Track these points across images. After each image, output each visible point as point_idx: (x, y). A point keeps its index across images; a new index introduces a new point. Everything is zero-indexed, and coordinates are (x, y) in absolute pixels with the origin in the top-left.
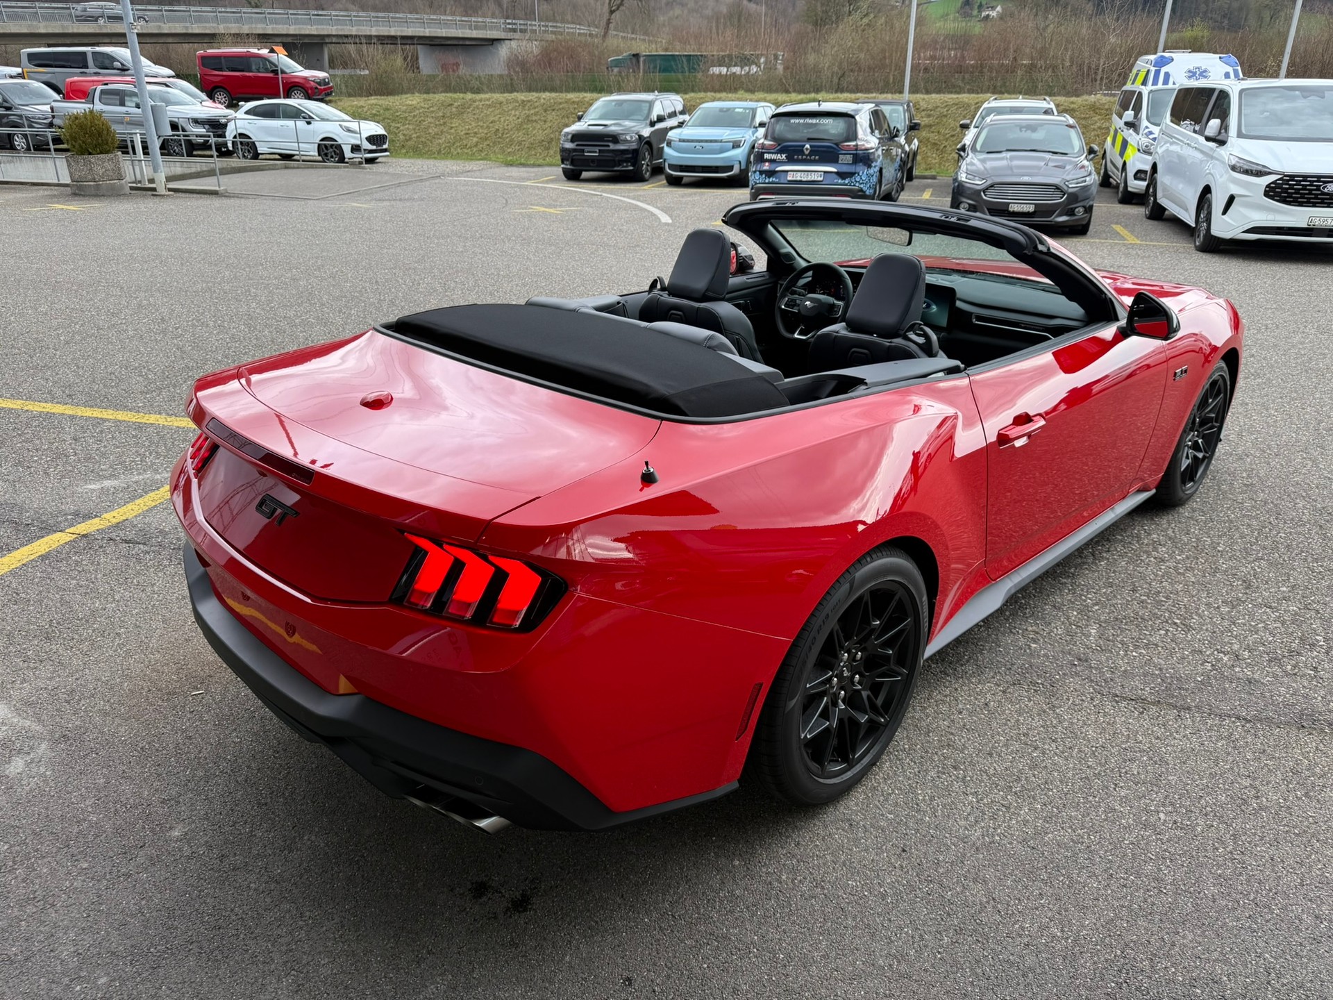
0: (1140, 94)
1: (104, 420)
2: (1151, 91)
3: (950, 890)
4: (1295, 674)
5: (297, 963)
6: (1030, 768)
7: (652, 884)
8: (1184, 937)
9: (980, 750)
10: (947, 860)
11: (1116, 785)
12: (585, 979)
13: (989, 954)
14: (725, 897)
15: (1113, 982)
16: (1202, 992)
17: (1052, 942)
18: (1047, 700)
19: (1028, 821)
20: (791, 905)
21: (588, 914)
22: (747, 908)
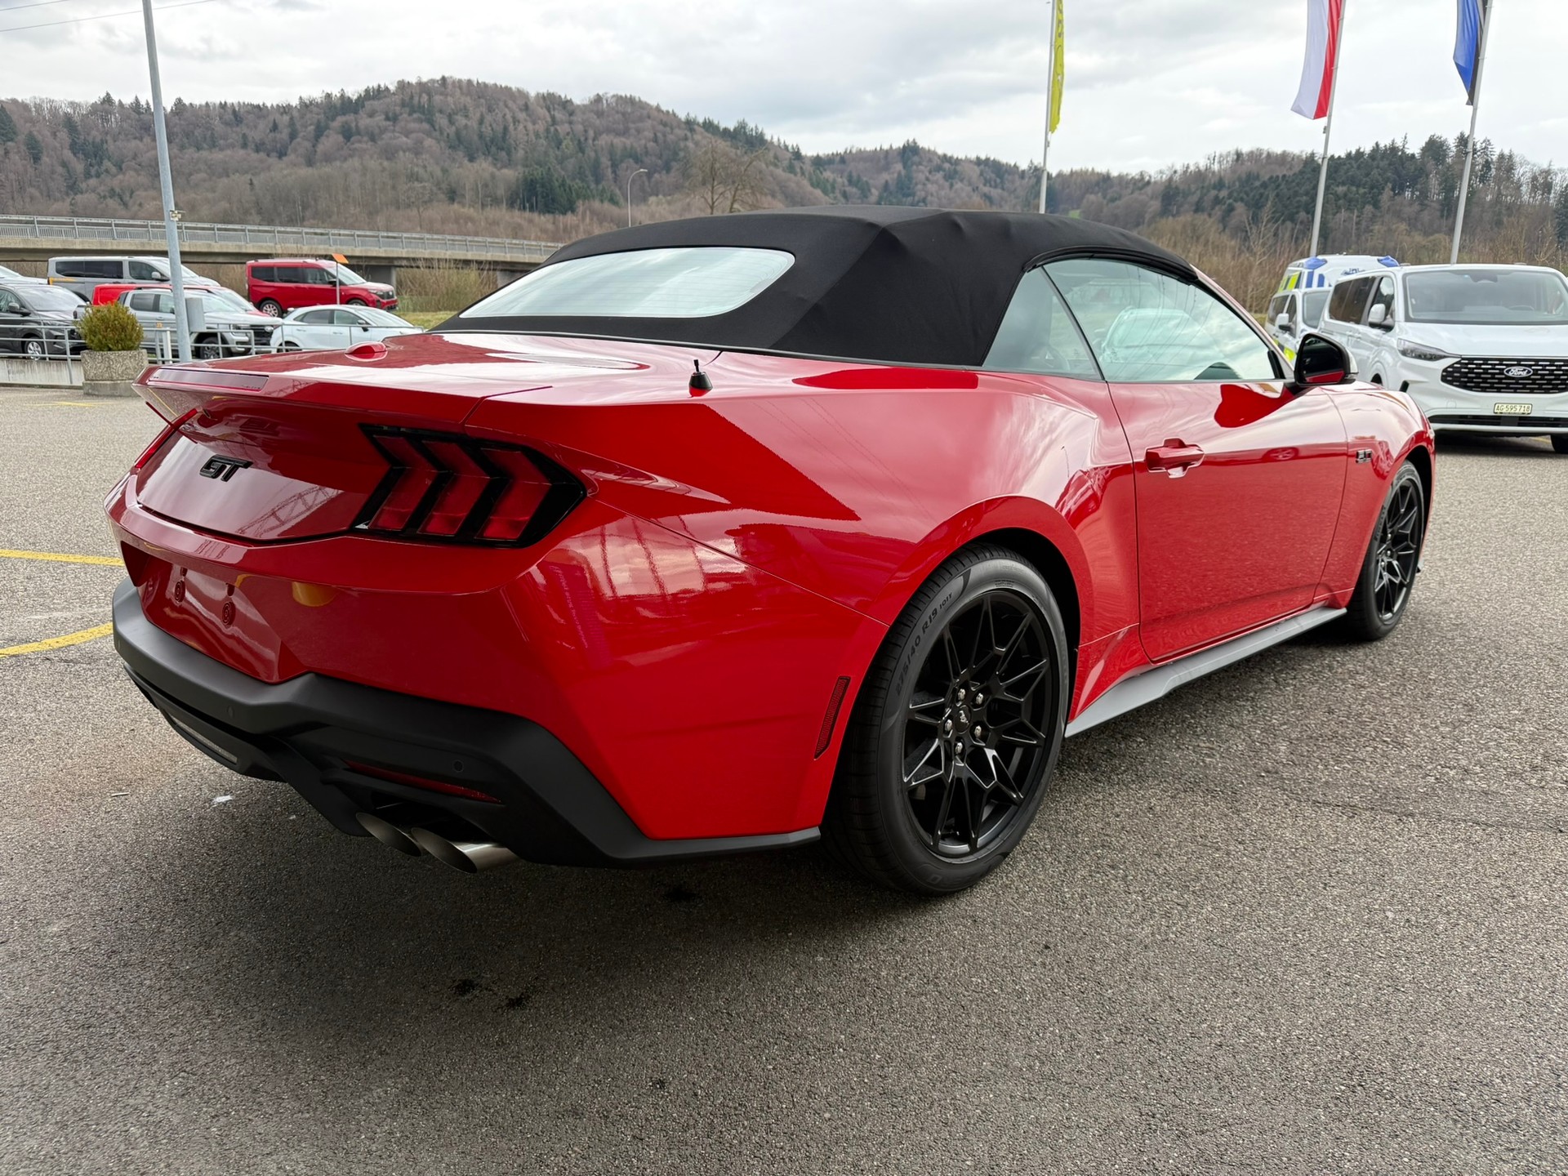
0: (1293, 297)
1: (68, 563)
2: (1306, 293)
3: (1111, 988)
4: (1542, 787)
5: (191, 1064)
6: (1211, 868)
7: (702, 981)
8: (1435, 1037)
9: (1144, 851)
10: (1106, 957)
11: (1325, 884)
12: (599, 1082)
13: (1168, 1055)
14: (803, 994)
15: (1343, 1085)
16: (1468, 1096)
17: (1254, 1042)
18: (1229, 805)
19: (1212, 919)
20: (892, 1002)
21: (611, 1012)
22: (833, 1005)
